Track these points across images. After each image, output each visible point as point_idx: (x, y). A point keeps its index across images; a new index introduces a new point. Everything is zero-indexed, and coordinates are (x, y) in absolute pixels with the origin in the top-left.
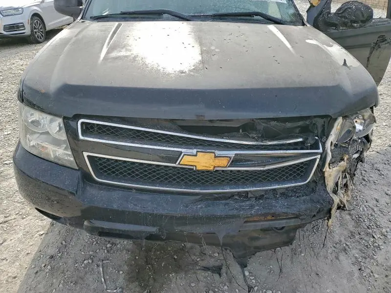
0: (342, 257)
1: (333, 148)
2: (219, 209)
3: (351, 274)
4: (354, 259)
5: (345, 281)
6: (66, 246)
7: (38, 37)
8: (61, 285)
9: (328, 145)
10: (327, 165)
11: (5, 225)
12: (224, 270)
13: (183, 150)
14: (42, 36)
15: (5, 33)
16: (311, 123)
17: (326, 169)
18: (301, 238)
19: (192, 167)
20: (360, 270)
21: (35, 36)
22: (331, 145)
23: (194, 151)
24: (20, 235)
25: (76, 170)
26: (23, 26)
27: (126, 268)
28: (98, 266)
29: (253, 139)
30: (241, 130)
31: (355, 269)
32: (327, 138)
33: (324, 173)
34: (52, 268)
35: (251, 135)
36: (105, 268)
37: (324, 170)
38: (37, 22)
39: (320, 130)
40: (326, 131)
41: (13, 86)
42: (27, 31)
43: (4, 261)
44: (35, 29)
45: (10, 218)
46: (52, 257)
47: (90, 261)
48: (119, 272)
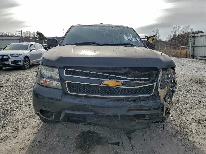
0: (173, 138)
1: (161, 82)
2: (118, 104)
3: (177, 144)
4: (178, 139)
5: (175, 146)
6: (46, 138)
7: (26, 66)
8: (45, 151)
9: (158, 81)
10: (159, 88)
11: (16, 131)
12: (120, 144)
13: (104, 79)
14: (28, 66)
15: (11, 64)
16: (151, 72)
17: (159, 90)
18: (155, 133)
19: (107, 86)
20: (181, 142)
21: (25, 67)
22: (160, 81)
23: (108, 79)
24: (24, 134)
25: (61, 89)
26: (20, 61)
27: (75, 144)
28: (62, 144)
29: (130, 77)
30: (125, 74)
31: (179, 142)
32: (158, 78)
33: (158, 92)
34: (40, 145)
35: (129, 76)
36: (65, 145)
37: (158, 90)
38: (27, 60)
39: (155, 75)
40: (157, 76)
41: (15, 84)
42: (21, 64)
43: (17, 144)
44: (25, 63)
45: (18, 129)
46: (40, 141)
47: (58, 142)
48: (72, 146)
